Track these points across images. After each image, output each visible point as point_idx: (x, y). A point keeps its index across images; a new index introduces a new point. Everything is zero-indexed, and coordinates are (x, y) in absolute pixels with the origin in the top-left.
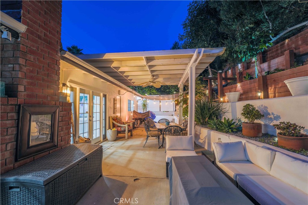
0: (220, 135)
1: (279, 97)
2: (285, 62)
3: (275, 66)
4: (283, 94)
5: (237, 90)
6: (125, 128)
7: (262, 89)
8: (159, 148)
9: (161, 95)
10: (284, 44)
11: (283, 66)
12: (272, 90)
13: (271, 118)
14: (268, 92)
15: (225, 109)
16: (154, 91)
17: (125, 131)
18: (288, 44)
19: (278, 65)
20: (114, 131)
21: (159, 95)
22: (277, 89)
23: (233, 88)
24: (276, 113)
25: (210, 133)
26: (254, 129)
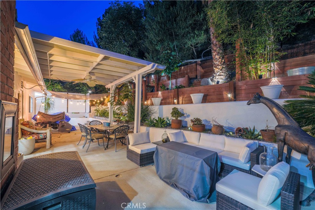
0: (158, 130)
1: (185, 104)
2: (185, 81)
3: (180, 83)
4: (187, 102)
5: (158, 96)
6: (45, 135)
7: (176, 97)
8: (105, 150)
9: (69, 93)
10: (181, 69)
11: (184, 84)
12: (181, 99)
13: (185, 116)
14: (179, 100)
15: (153, 111)
16: (59, 87)
17: (46, 139)
18: (183, 70)
19: (181, 83)
20: (31, 140)
21: (67, 93)
22: (184, 98)
23: (155, 95)
24: (188, 113)
25: (149, 129)
26: (179, 123)
